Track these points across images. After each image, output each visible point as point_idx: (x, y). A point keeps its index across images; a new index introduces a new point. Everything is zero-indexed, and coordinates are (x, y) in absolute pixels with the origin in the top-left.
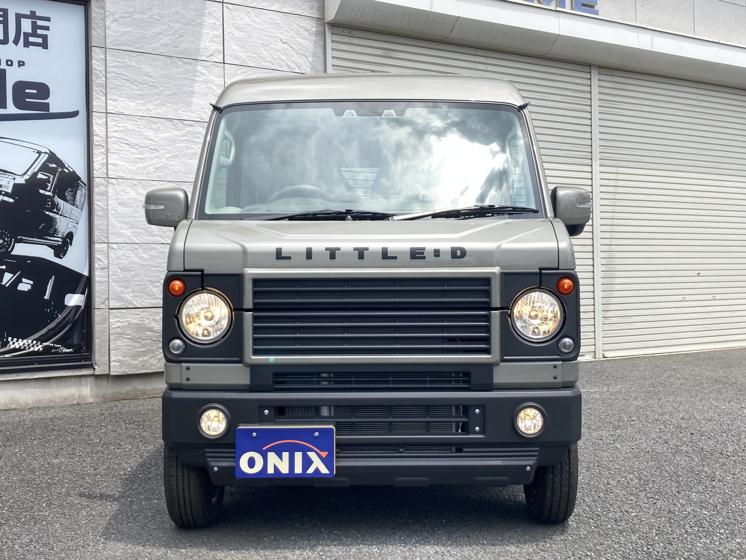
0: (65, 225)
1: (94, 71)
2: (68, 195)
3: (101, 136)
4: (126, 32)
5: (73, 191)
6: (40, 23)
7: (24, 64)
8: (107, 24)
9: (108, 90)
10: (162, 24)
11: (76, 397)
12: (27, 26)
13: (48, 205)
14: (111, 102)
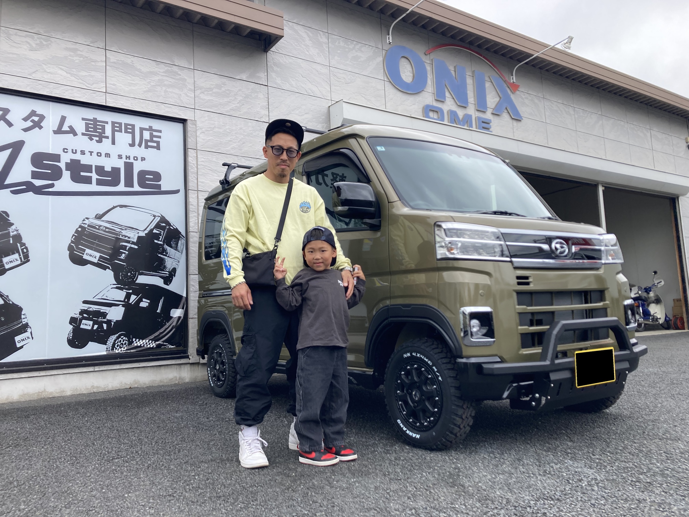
0: (171, 263)
1: (190, 164)
2: (173, 244)
3: (195, 205)
4: (210, 139)
5: (176, 241)
6: (155, 133)
7: (144, 160)
8: (198, 134)
9: (198, 176)
10: (232, 135)
11: (178, 379)
12: (147, 135)
13: (160, 250)
14: (200, 183)
